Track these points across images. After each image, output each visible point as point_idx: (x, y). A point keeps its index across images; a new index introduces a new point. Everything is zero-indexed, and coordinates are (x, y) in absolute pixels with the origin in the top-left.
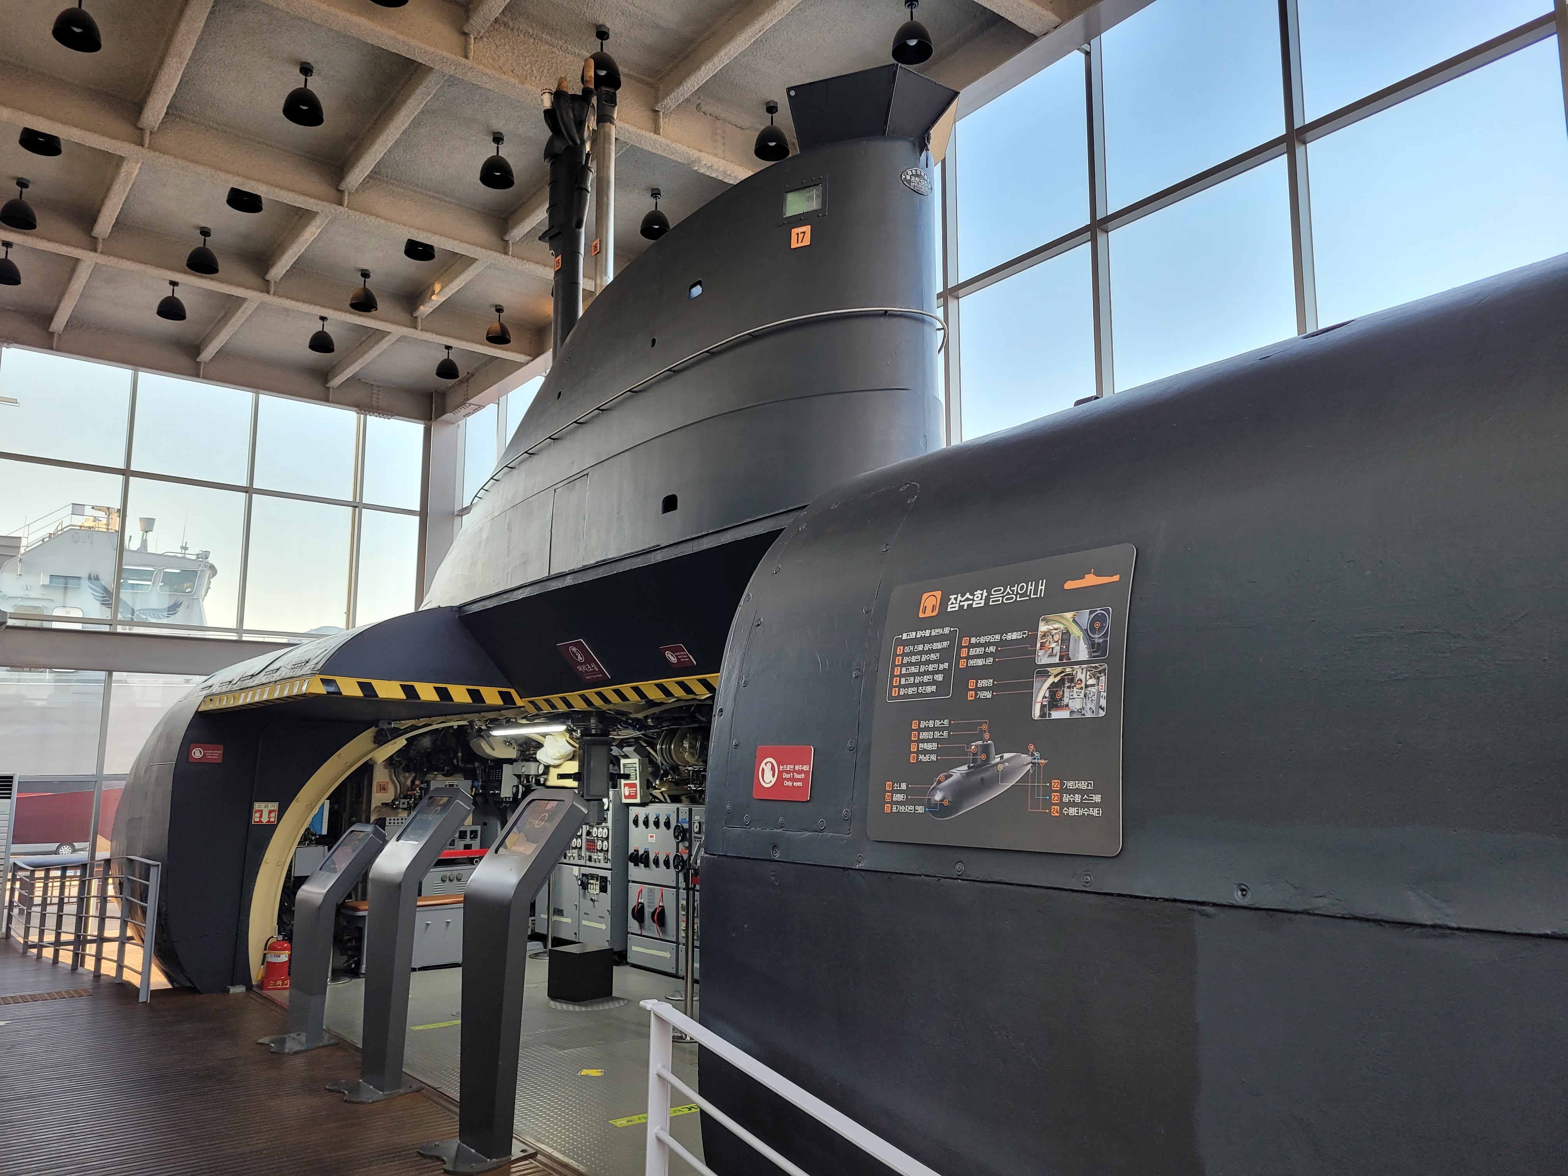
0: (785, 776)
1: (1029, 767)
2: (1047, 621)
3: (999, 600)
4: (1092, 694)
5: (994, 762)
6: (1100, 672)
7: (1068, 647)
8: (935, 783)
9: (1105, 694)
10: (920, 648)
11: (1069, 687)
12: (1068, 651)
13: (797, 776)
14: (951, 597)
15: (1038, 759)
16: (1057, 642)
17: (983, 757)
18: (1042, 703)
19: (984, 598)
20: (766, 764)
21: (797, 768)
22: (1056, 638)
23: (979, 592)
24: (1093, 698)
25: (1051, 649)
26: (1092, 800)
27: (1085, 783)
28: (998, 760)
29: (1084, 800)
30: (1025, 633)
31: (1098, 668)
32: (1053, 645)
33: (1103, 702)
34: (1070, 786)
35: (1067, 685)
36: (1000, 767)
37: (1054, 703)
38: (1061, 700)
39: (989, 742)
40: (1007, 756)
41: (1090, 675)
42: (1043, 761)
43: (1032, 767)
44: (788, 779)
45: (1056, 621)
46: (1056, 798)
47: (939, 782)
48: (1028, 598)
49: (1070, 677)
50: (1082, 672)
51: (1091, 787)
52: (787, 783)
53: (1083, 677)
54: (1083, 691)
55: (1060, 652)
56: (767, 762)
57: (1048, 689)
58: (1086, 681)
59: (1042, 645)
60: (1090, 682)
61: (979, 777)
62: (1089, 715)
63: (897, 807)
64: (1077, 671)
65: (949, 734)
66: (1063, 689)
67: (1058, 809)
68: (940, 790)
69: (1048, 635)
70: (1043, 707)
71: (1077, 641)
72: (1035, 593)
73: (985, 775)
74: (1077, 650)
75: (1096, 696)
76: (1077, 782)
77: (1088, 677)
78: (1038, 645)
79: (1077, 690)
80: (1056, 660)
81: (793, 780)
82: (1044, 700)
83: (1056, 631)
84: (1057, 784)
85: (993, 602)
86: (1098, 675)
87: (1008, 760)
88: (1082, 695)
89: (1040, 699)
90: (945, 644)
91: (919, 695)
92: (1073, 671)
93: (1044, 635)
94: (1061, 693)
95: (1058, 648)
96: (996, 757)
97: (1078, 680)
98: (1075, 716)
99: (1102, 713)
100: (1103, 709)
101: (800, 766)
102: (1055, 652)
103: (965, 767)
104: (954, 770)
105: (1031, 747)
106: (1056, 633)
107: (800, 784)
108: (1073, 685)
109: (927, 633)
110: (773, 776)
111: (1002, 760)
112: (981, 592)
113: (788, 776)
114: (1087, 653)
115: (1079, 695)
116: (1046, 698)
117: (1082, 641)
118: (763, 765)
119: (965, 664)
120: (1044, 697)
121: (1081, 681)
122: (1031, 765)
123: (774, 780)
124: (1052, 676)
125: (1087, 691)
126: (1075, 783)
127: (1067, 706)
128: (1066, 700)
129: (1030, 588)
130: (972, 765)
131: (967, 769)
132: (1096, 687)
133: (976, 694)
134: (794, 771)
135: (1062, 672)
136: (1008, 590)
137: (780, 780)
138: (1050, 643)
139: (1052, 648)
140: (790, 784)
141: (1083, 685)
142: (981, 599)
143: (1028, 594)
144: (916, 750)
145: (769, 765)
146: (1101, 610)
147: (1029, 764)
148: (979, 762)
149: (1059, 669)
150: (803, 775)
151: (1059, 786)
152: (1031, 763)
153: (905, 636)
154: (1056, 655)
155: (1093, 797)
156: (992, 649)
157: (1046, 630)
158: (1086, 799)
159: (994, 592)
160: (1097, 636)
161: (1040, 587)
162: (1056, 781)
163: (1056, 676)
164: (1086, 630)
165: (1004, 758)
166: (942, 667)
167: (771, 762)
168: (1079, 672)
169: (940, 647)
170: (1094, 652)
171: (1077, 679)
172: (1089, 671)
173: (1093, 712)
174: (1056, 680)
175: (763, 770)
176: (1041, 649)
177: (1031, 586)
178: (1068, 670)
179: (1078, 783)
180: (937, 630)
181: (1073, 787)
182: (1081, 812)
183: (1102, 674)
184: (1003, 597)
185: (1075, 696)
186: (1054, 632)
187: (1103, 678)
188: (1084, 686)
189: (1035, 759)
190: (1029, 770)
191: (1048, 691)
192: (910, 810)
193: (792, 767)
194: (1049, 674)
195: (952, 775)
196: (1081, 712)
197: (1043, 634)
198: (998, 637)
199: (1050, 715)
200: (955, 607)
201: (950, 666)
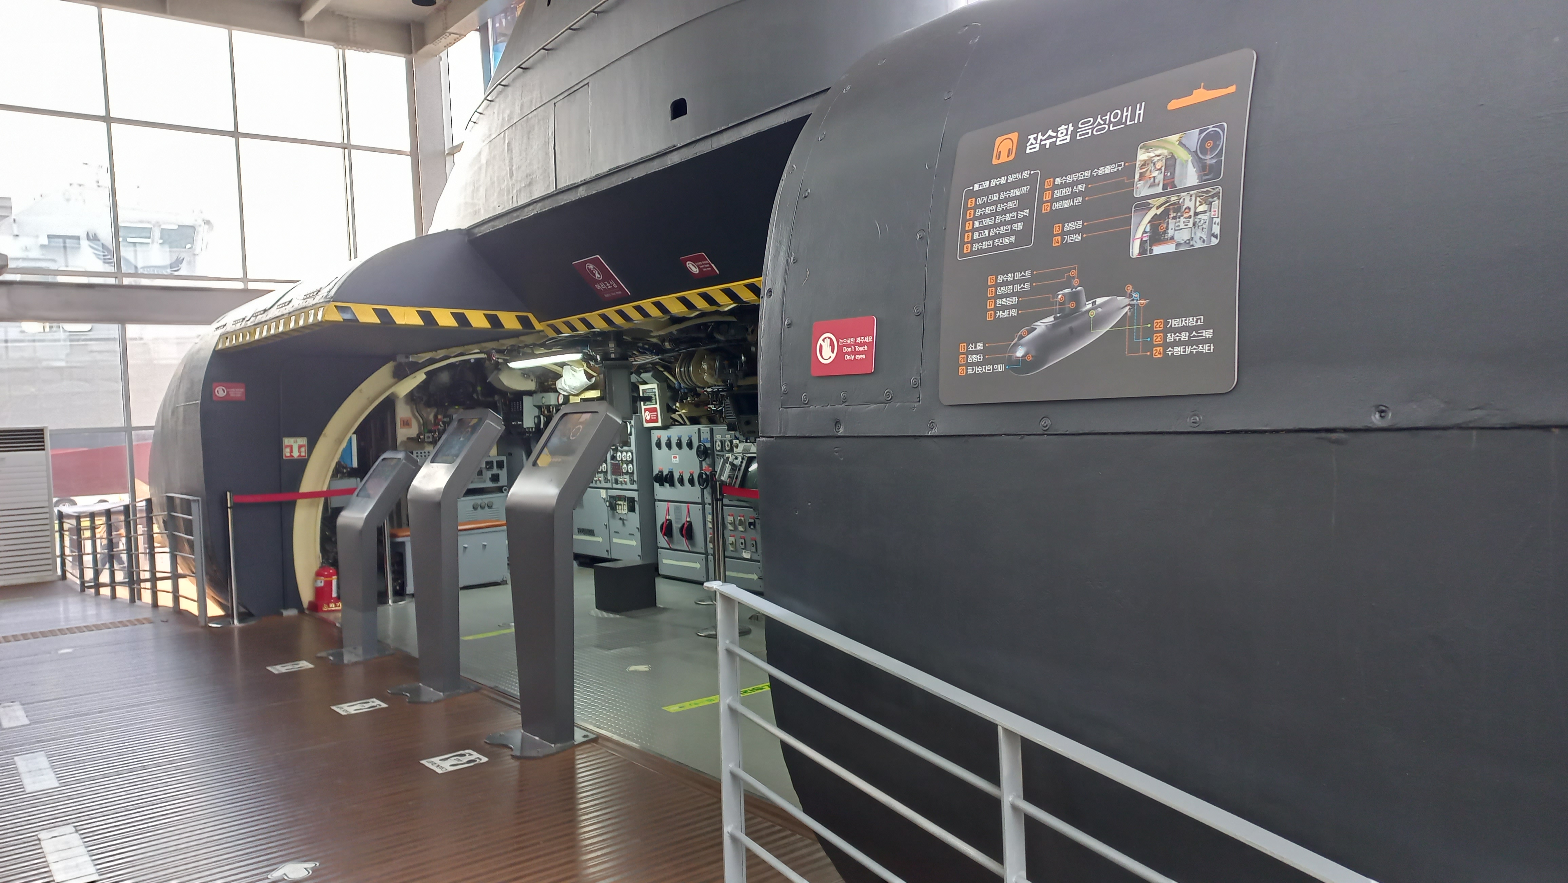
0: (846, 349)
1: (1127, 309)
2: (1147, 149)
3: (1088, 133)
4: (1202, 222)
5: (1084, 309)
6: (1213, 197)
7: (1173, 174)
8: (1016, 339)
9: (1218, 220)
10: (995, 197)
11: (1174, 218)
12: (1173, 178)
13: (859, 349)
14: (1029, 137)
15: (1137, 300)
16: (1160, 169)
17: (1072, 305)
18: (1142, 239)
19: (1069, 133)
20: (823, 340)
21: (858, 340)
22: (1158, 166)
23: (1063, 127)
24: (1204, 226)
25: (1152, 179)
26: (1202, 336)
27: (1193, 319)
28: (1089, 306)
29: (1193, 337)
30: (1121, 165)
31: (1210, 191)
32: (1155, 174)
33: (1216, 229)
34: (1175, 325)
35: (1172, 216)
36: (1092, 314)
37: (1157, 237)
38: (1165, 232)
39: (1079, 288)
40: (1099, 301)
41: (1200, 202)
42: (1142, 302)
43: (1129, 309)
44: (849, 354)
45: (1158, 147)
46: (1159, 339)
47: (1021, 337)
48: (1123, 126)
49: (1176, 206)
50: (1191, 200)
51: (1201, 322)
52: (848, 357)
53: (1191, 205)
54: (1191, 220)
55: (1164, 180)
56: (825, 338)
57: (1149, 223)
58: (1196, 208)
59: (1142, 176)
60: (1200, 209)
61: (1067, 327)
62: (1199, 245)
63: (973, 369)
64: (1184, 199)
65: (1031, 286)
66: (1167, 220)
67: (1161, 350)
68: (1022, 345)
69: (1148, 164)
70: (1142, 243)
71: (1184, 164)
72: (1132, 119)
73: (1074, 324)
74: (1184, 175)
75: (1207, 223)
76: (1184, 319)
77: (1198, 203)
78: (1137, 177)
79: (1185, 220)
80: (1159, 189)
81: (855, 353)
82: (1144, 235)
83: (1158, 158)
84: (1159, 324)
85: (1080, 136)
86: (1211, 200)
87: (1100, 306)
88: (1191, 225)
89: (1139, 234)
90: (1025, 189)
91: (995, 248)
92: (1180, 199)
93: (1145, 164)
94: (1165, 226)
95: (1162, 176)
96: (1087, 303)
97: (1185, 209)
98: (1182, 249)
99: (1215, 241)
100: (1216, 237)
101: (862, 338)
102: (1157, 181)
103: (1051, 319)
104: (1038, 323)
105: (1129, 288)
106: (1158, 160)
107: (863, 356)
108: (1179, 214)
109: (1003, 180)
110: (833, 351)
111: (1094, 306)
112: (1066, 127)
113: (849, 350)
114: (1196, 177)
115: (1187, 225)
116: (1147, 233)
117: (1190, 165)
118: (820, 341)
119: (1049, 209)
120: (1145, 232)
121: (1189, 209)
122: (1128, 307)
123: (833, 356)
124: (1154, 208)
125: (1196, 220)
126: (1182, 321)
127: (1172, 238)
128: (1170, 232)
129: (1125, 114)
130: (1058, 315)
131: (1053, 319)
132: (1208, 214)
133: (1063, 239)
134: (856, 344)
135: (1167, 202)
136: (1099, 120)
137: (840, 354)
138: (1151, 170)
139: (1154, 177)
140: (852, 357)
141: (1192, 213)
142: (1067, 134)
143: (1124, 121)
144: (993, 307)
145: (828, 341)
146: (1213, 127)
147: (1126, 306)
148: (1067, 311)
149: (1163, 199)
150: (866, 347)
151: (1162, 326)
152: (1129, 305)
153: (976, 187)
154: (1159, 184)
155: (1202, 333)
156: (1081, 188)
157: (1146, 158)
158: (1194, 336)
159: (1082, 124)
160: (1208, 157)
161: (1138, 112)
162: (1159, 321)
163: (1158, 208)
164: (1196, 152)
165: (1097, 303)
166: (1021, 215)
167: (829, 338)
168: (1187, 199)
169: (1018, 193)
170: (1205, 175)
171: (1185, 207)
172: (1199, 196)
173: (1204, 241)
174: (1159, 212)
175: (821, 346)
176: (1140, 180)
177: (1127, 111)
178: (1174, 198)
179: (1186, 320)
180: (1014, 176)
181: (1178, 324)
182: (1188, 351)
183: (1215, 199)
184: (1093, 129)
185: (1182, 226)
186: (1156, 159)
187: (1217, 204)
188: (1193, 215)
189: (1133, 300)
190: (1127, 312)
191: (1149, 225)
192: (988, 370)
193: (853, 340)
194: (1151, 206)
195: (1036, 329)
196: (1189, 243)
197: (1143, 163)
198: (1087, 174)
199: (1151, 250)
200: (1035, 148)
201: (1031, 213)
